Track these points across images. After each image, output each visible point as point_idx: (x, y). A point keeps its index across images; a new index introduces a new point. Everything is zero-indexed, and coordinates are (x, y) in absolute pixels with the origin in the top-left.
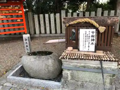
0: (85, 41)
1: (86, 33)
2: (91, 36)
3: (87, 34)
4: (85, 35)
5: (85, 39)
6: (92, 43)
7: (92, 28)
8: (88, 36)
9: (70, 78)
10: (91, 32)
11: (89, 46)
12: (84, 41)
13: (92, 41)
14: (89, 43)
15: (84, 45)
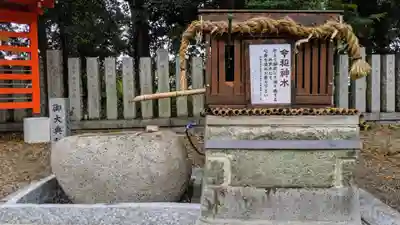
0: (266, 77)
1: (266, 55)
2: (279, 63)
3: (268, 58)
4: (263, 62)
5: (263, 71)
6: (285, 82)
7: (283, 40)
8: (273, 62)
9: (229, 181)
10: (279, 52)
11: (275, 91)
12: (263, 76)
13: (282, 75)
14: (276, 82)
15: (263, 88)
